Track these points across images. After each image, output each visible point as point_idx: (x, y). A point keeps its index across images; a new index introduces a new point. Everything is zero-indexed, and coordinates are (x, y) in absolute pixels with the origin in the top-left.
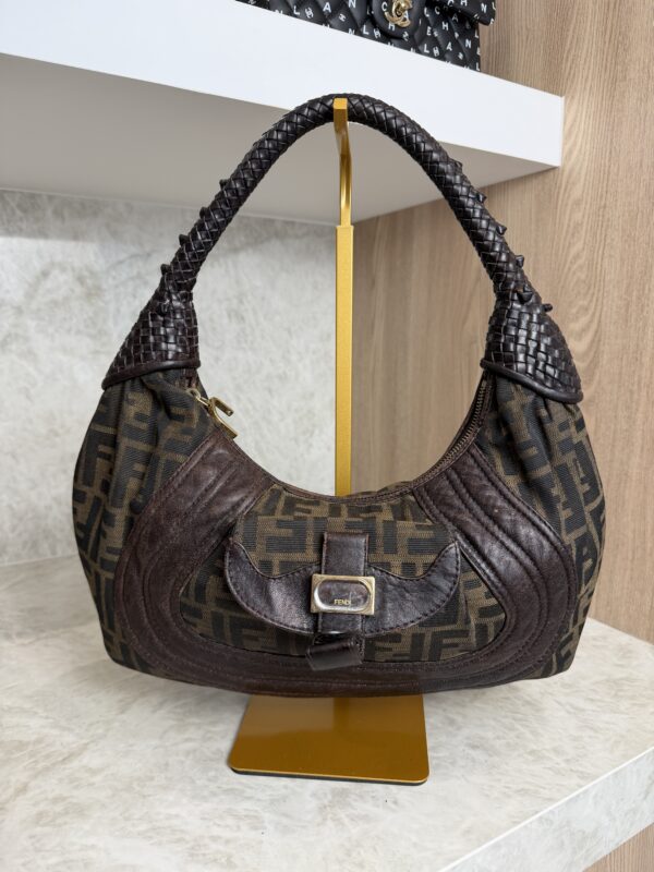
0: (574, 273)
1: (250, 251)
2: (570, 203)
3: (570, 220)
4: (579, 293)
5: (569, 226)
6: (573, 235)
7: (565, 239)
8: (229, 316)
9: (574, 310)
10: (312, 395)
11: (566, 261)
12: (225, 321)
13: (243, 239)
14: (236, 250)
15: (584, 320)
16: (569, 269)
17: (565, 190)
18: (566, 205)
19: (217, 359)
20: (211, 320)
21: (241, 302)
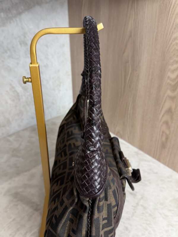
0: (173, 46)
1: (27, 13)
2: (175, 13)
3: (174, 21)
4: (174, 54)
5: (173, 24)
6: (175, 29)
7: (171, 29)
8: (21, 44)
9: (172, 61)
10: (59, 71)
11: (170, 39)
12: (19, 46)
13: (22, 7)
14: (20, 14)
15: (175, 66)
16: (171, 43)
17: (174, 7)
18: (173, 14)
19: (18, 64)
20: (13, 47)
21: (25, 37)
